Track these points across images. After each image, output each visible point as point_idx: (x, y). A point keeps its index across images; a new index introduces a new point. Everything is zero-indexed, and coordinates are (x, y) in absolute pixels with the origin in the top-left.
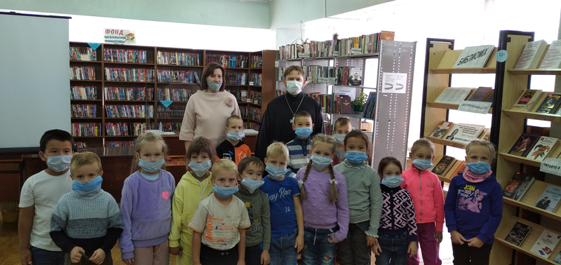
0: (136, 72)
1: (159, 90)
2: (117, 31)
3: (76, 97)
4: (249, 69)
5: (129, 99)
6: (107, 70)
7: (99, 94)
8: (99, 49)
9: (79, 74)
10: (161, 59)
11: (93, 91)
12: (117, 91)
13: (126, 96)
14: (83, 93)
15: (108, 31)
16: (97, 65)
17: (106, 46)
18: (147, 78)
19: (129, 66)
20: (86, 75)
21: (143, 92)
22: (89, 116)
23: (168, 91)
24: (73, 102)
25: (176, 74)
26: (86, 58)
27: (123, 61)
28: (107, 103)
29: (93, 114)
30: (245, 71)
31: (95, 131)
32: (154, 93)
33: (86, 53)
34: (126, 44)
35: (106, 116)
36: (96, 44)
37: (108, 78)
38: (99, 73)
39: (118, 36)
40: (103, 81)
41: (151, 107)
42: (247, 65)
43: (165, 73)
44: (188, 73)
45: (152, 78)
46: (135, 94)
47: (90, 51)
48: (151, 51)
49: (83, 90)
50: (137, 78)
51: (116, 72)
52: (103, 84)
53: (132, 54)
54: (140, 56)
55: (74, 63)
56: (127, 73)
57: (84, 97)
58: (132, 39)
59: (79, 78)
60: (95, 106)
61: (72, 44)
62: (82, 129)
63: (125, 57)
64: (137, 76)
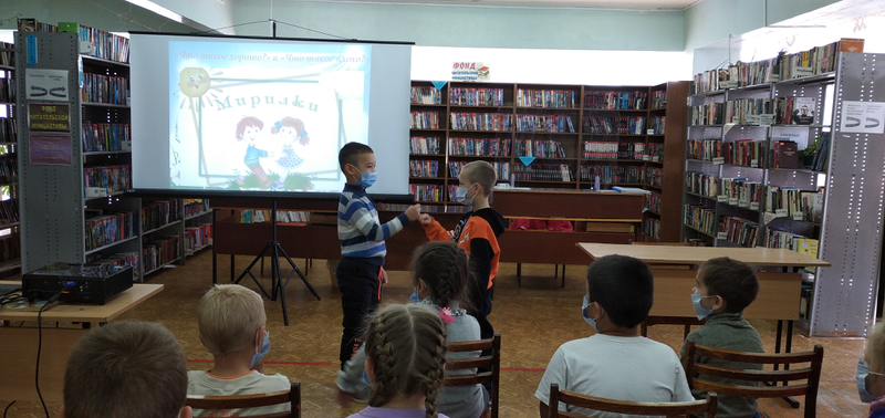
0: (489, 118)
1: (517, 142)
2: (467, 65)
3: (416, 152)
4: (648, 110)
5: (478, 154)
6: (454, 116)
7: (442, 147)
8: (444, 88)
9: (420, 121)
10: (522, 100)
11: (434, 143)
12: (464, 143)
13: (475, 150)
14: (423, 145)
15: (456, 65)
16: (441, 110)
17: (454, 85)
18: (502, 126)
19: (480, 110)
20: (428, 123)
21: (497, 145)
22: (430, 176)
23: (529, 143)
24: (413, 157)
25: (541, 120)
26: (428, 100)
27: (473, 104)
28: (452, 159)
29: (434, 173)
30: (642, 114)
31: (435, 194)
32: (510, 146)
33: (429, 94)
34: (476, 81)
35: (449, 176)
36: (442, 82)
37: (454, 127)
38: (444, 120)
39: (468, 70)
40: (447, 130)
41: (507, 165)
42: (645, 105)
43: (527, 118)
44: (558, 118)
45: (510, 125)
46: (487, 148)
47: (434, 92)
48: (509, 89)
49: (423, 141)
50: (490, 125)
51: (464, 118)
52: (447, 134)
53: (484, 93)
54: (494, 97)
55: (415, 108)
56: (477, 119)
57: (425, 151)
58: (486, 74)
59: (419, 127)
60: (437, 163)
61: (414, 84)
62: (421, 192)
63: (476, 98)
64: (489, 123)
